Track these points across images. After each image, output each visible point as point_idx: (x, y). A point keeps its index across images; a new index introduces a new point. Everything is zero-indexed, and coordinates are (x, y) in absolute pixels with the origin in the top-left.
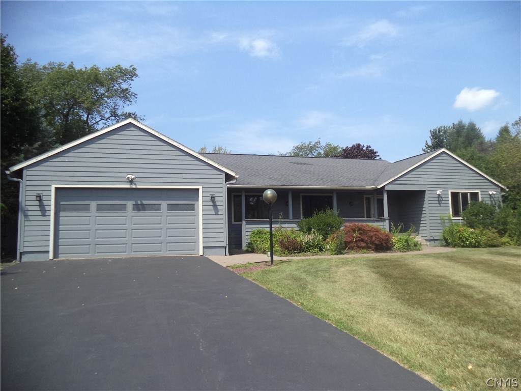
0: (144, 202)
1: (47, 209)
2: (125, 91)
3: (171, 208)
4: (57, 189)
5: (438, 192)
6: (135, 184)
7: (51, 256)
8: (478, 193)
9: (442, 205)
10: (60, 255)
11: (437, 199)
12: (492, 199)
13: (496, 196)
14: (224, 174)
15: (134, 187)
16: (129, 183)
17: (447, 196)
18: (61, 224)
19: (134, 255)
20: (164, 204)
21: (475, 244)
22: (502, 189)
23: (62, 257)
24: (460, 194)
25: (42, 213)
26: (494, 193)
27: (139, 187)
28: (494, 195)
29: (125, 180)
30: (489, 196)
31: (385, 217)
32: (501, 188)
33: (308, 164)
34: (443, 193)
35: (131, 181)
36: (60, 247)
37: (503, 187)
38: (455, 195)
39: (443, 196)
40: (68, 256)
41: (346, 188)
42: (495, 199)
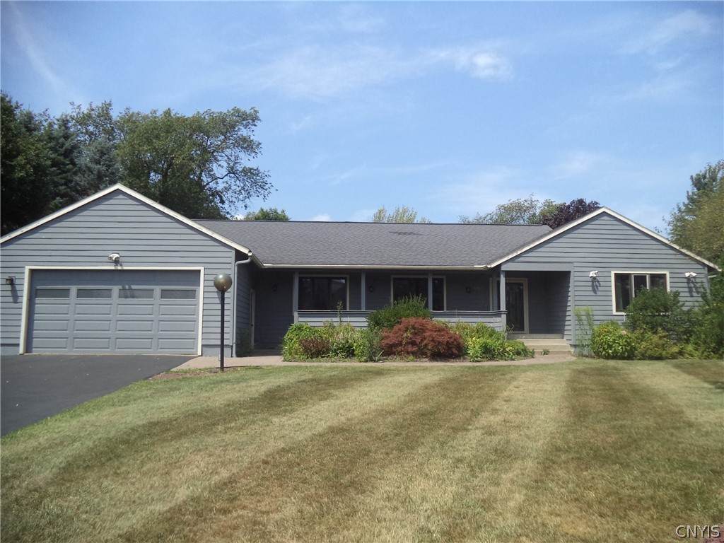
0: (134, 287)
1: (19, 295)
2: (244, 140)
3: (165, 294)
4: (32, 271)
5: (592, 274)
6: (121, 265)
7: (21, 349)
8: (665, 274)
9: (599, 293)
10: (34, 349)
11: (590, 284)
12: (692, 285)
13: (698, 280)
14: (234, 252)
15: (119, 268)
16: (114, 264)
17: (607, 279)
18: (36, 312)
19: (119, 352)
20: (157, 289)
21: (623, 353)
22: (710, 270)
23: (35, 352)
24: (633, 276)
25: (14, 299)
26: (694, 275)
27: (125, 268)
28: (694, 277)
29: (106, 259)
30: (685, 280)
31: (501, 310)
32: (708, 266)
33: (414, 234)
34: (600, 274)
35: (116, 262)
36: (34, 339)
37: (711, 265)
38: (622, 279)
39: (600, 279)
40: (40, 351)
41: (443, 267)
42: (698, 285)
